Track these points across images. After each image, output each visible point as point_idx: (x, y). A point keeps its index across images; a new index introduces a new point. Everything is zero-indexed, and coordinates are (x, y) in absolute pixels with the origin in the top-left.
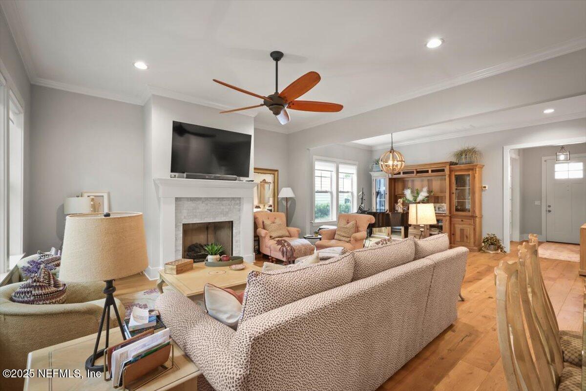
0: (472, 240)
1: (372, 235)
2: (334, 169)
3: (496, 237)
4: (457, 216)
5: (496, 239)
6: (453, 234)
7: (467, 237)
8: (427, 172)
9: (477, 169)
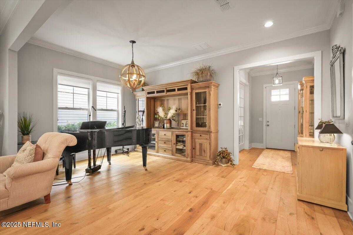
0: (208, 154)
1: (136, 149)
2: (90, 87)
3: (227, 150)
4: (196, 132)
5: (227, 152)
6: (194, 149)
7: (204, 151)
8: (174, 90)
9: (212, 87)
